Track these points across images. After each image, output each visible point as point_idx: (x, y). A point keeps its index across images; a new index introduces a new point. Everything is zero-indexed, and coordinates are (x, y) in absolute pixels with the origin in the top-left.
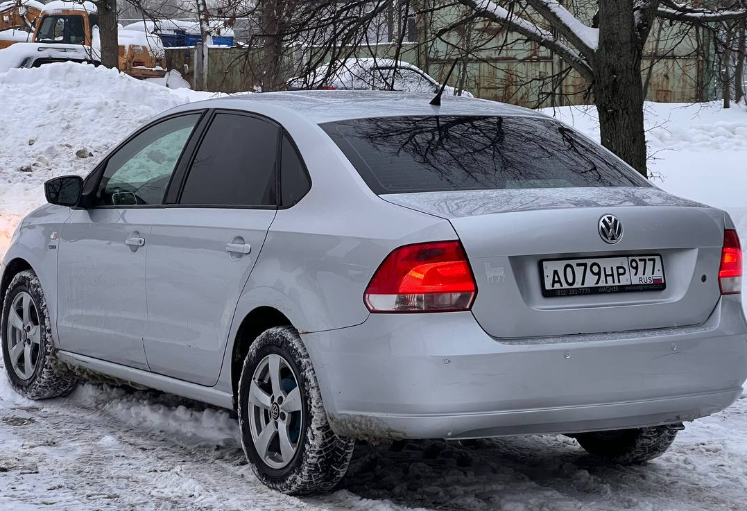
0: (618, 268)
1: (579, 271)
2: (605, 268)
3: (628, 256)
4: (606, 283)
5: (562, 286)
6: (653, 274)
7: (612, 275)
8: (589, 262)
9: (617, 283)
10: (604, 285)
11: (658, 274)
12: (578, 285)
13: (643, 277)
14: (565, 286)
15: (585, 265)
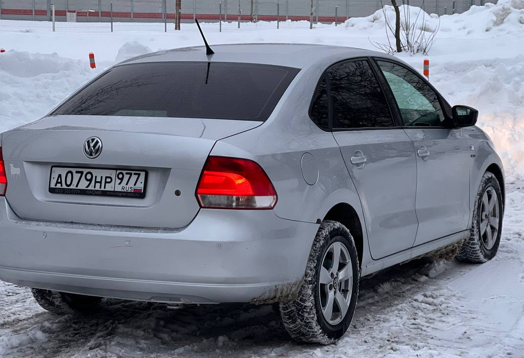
0: (106, 177)
1: (77, 177)
2: (96, 177)
3: (116, 169)
4: (95, 187)
5: (62, 186)
6: (135, 185)
7: (100, 182)
8: (85, 171)
9: (103, 189)
10: (93, 189)
11: (140, 186)
12: (73, 187)
13: (125, 186)
14: (64, 186)
15: (82, 173)
